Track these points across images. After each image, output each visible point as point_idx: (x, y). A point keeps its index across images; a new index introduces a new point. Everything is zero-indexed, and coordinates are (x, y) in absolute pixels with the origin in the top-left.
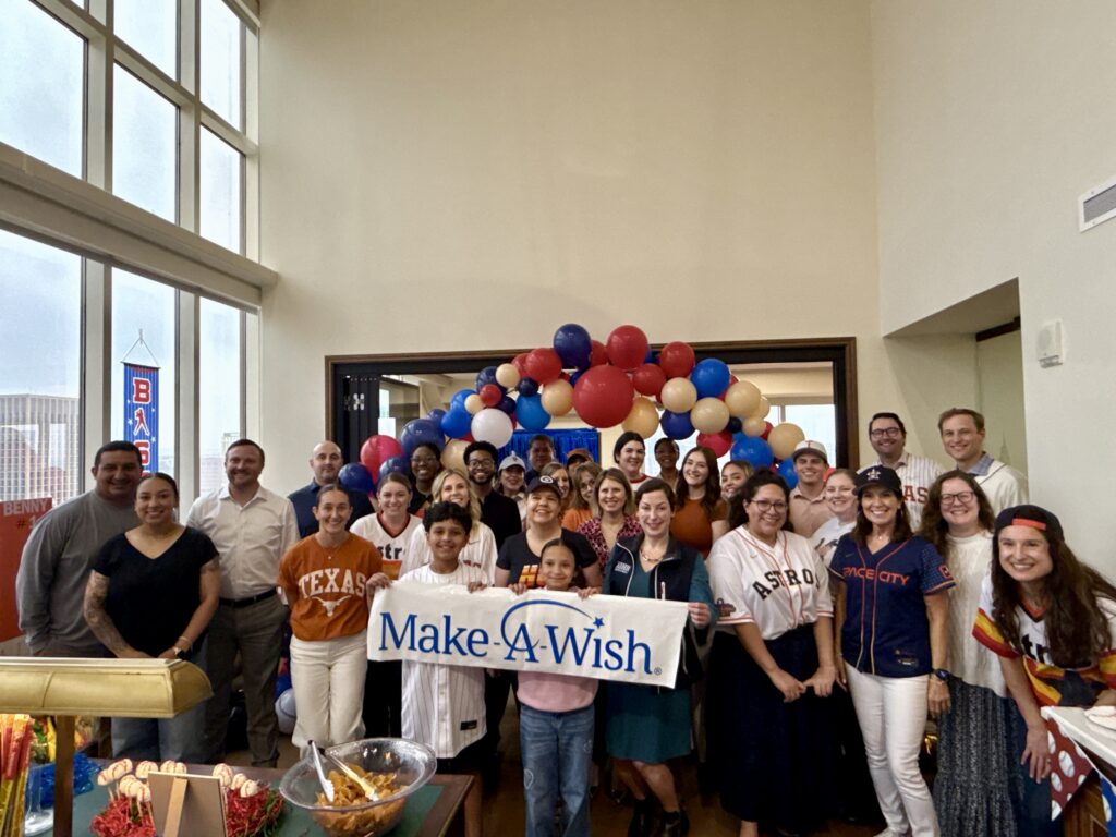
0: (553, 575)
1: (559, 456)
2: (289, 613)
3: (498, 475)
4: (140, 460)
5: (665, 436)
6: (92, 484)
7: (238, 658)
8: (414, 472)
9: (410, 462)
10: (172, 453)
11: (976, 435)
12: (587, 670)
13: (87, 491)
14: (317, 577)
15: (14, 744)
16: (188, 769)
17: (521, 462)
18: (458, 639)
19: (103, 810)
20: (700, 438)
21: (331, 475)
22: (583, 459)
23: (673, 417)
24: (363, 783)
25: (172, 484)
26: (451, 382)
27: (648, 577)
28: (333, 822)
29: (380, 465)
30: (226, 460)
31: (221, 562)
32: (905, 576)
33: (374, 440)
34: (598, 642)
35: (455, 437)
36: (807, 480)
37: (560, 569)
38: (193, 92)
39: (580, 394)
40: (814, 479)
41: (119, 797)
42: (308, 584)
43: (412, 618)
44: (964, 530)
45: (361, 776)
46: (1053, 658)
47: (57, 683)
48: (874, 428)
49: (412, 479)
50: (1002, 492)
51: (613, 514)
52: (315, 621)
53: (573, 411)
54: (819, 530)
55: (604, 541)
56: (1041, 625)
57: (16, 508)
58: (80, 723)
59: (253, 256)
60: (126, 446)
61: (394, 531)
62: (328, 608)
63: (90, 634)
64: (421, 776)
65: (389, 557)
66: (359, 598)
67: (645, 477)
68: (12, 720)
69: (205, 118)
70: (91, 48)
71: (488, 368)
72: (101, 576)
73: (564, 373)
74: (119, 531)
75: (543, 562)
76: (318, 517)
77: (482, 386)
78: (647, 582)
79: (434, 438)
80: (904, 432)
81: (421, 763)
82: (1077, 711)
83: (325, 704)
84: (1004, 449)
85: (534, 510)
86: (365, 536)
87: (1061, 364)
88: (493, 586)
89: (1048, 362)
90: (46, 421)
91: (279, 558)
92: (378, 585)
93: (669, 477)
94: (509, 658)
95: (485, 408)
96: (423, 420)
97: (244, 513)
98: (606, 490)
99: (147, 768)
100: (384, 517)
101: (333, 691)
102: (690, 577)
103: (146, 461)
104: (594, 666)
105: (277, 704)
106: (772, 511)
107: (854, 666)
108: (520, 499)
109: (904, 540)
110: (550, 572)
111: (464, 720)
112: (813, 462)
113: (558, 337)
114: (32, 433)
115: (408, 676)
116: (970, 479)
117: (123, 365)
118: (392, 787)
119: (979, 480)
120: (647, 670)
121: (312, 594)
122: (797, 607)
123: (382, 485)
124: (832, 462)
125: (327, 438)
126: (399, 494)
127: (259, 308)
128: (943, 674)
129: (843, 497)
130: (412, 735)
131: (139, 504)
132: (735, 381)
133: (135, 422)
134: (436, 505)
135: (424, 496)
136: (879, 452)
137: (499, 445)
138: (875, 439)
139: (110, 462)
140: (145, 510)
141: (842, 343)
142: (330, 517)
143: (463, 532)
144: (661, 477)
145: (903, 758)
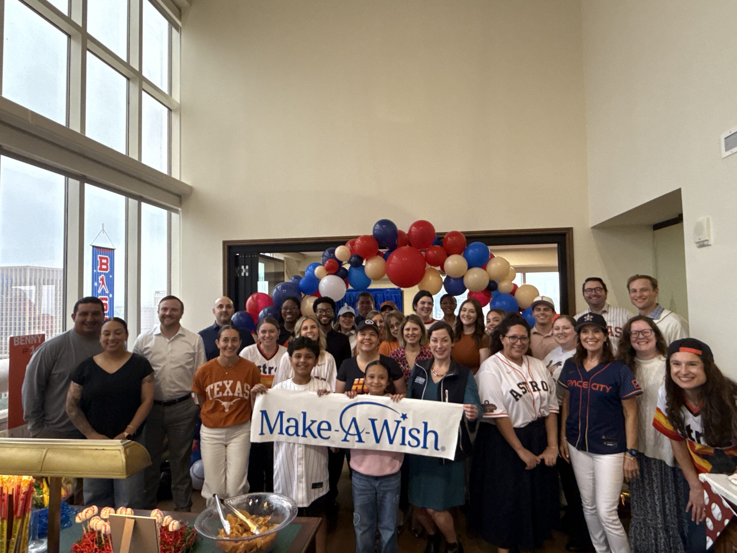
0: (373, 385)
1: (376, 307)
2: (200, 409)
3: (336, 319)
4: (103, 310)
5: (446, 293)
6: (71, 325)
7: (166, 440)
8: (283, 316)
9: (281, 310)
10: (123, 304)
11: (652, 293)
12: (396, 447)
13: (68, 330)
14: (218, 386)
15: (22, 496)
16: (134, 512)
17: (352, 310)
18: (311, 428)
19: (79, 539)
20: (469, 294)
21: (226, 318)
22: (392, 309)
23: (452, 280)
24: (249, 522)
25: (123, 324)
26: (305, 257)
27: (437, 386)
28: (230, 547)
29: (259, 313)
30: (159, 309)
31: (155, 376)
32: (608, 387)
33: (255, 296)
34: (404, 429)
35: (308, 294)
36: (541, 321)
37: (378, 380)
38: (138, 69)
39: (390, 265)
40: (545, 321)
41: (89, 530)
42: (212, 391)
43: (281, 413)
44: (646, 355)
45: (247, 518)
46: (706, 441)
47: (50, 455)
48: (586, 287)
49: (281, 320)
50: (669, 330)
51: (413, 345)
52: (217, 415)
53: (386, 277)
54: (549, 355)
55: (407, 362)
56: (699, 418)
57: (22, 340)
58: (64, 481)
59: (176, 175)
60: (93, 300)
61: (269, 357)
62: (225, 406)
63: (70, 424)
64: (287, 518)
65: (265, 372)
66: (245, 400)
67: (433, 320)
68: (21, 479)
69: (145, 86)
70: (72, 41)
71: (331, 248)
72: (77, 385)
73: (379, 252)
74: (90, 356)
75: (367, 375)
76: (219, 346)
77: (326, 261)
78: (436, 391)
79: (295, 294)
80: (606, 290)
81: (287, 509)
82: (723, 476)
83: (223, 470)
84: (672, 302)
85: (362, 342)
86: (249, 359)
87: (710, 245)
88: (334, 393)
89: (702, 244)
90: (40, 284)
91: (193, 374)
92: (258, 392)
93: (449, 320)
94: (345, 440)
95: (327, 275)
96: (287, 283)
97: (170, 345)
98: (408, 329)
99: (108, 512)
100: (262, 346)
101: (228, 461)
102: (465, 387)
103: (106, 310)
104: (401, 444)
105: (191, 470)
106: (519, 343)
107: (574, 446)
108: (352, 334)
109: (608, 362)
110: (372, 383)
111: (314, 482)
112: (545, 310)
113: (376, 228)
114: (31, 291)
115: (277, 452)
116: (650, 322)
117: (91, 247)
118: (268, 525)
119: (655, 321)
120: (436, 448)
121: (215, 397)
122: (538, 406)
123: (260, 325)
124: (558, 310)
125: (224, 295)
126: (271, 331)
127: (180, 209)
128: (634, 453)
129: (565, 333)
130: (280, 491)
131: (103, 337)
132: (493, 256)
133: (99, 284)
134: (296, 339)
135: (290, 332)
136: (589, 303)
137: (336, 299)
138: (587, 295)
139: (83, 310)
140: (106, 342)
141: (565, 231)
142: (227, 346)
143: (314, 357)
144: (444, 320)
145: (608, 508)
